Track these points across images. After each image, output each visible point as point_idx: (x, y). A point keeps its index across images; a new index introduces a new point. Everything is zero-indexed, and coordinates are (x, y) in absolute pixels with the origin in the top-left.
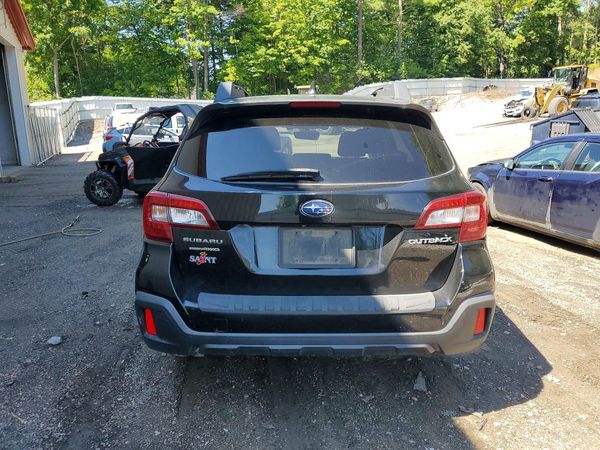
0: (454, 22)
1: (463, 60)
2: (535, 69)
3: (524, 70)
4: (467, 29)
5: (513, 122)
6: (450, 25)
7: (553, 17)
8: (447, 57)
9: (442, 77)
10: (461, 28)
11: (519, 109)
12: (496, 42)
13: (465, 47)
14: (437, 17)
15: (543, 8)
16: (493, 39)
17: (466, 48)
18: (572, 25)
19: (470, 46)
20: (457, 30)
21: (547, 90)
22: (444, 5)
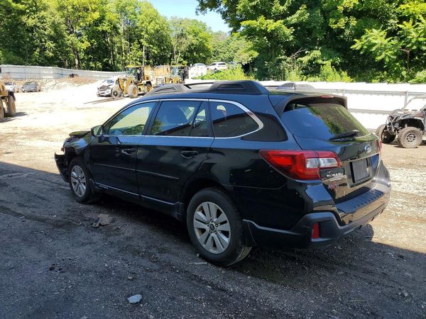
0: (39, 24)
1: (51, 54)
2: (99, 64)
3: (92, 64)
4: (50, 31)
5: (108, 100)
6: (35, 26)
7: (104, 32)
8: (38, 50)
9: (35, 65)
10: (45, 30)
11: (108, 92)
12: (72, 44)
13: (50, 44)
14: (24, 18)
15: (98, 26)
16: (70, 42)
17: (52, 45)
18: (115, 39)
19: (54, 45)
20: (42, 31)
21: (124, 80)
22: (28, 11)
